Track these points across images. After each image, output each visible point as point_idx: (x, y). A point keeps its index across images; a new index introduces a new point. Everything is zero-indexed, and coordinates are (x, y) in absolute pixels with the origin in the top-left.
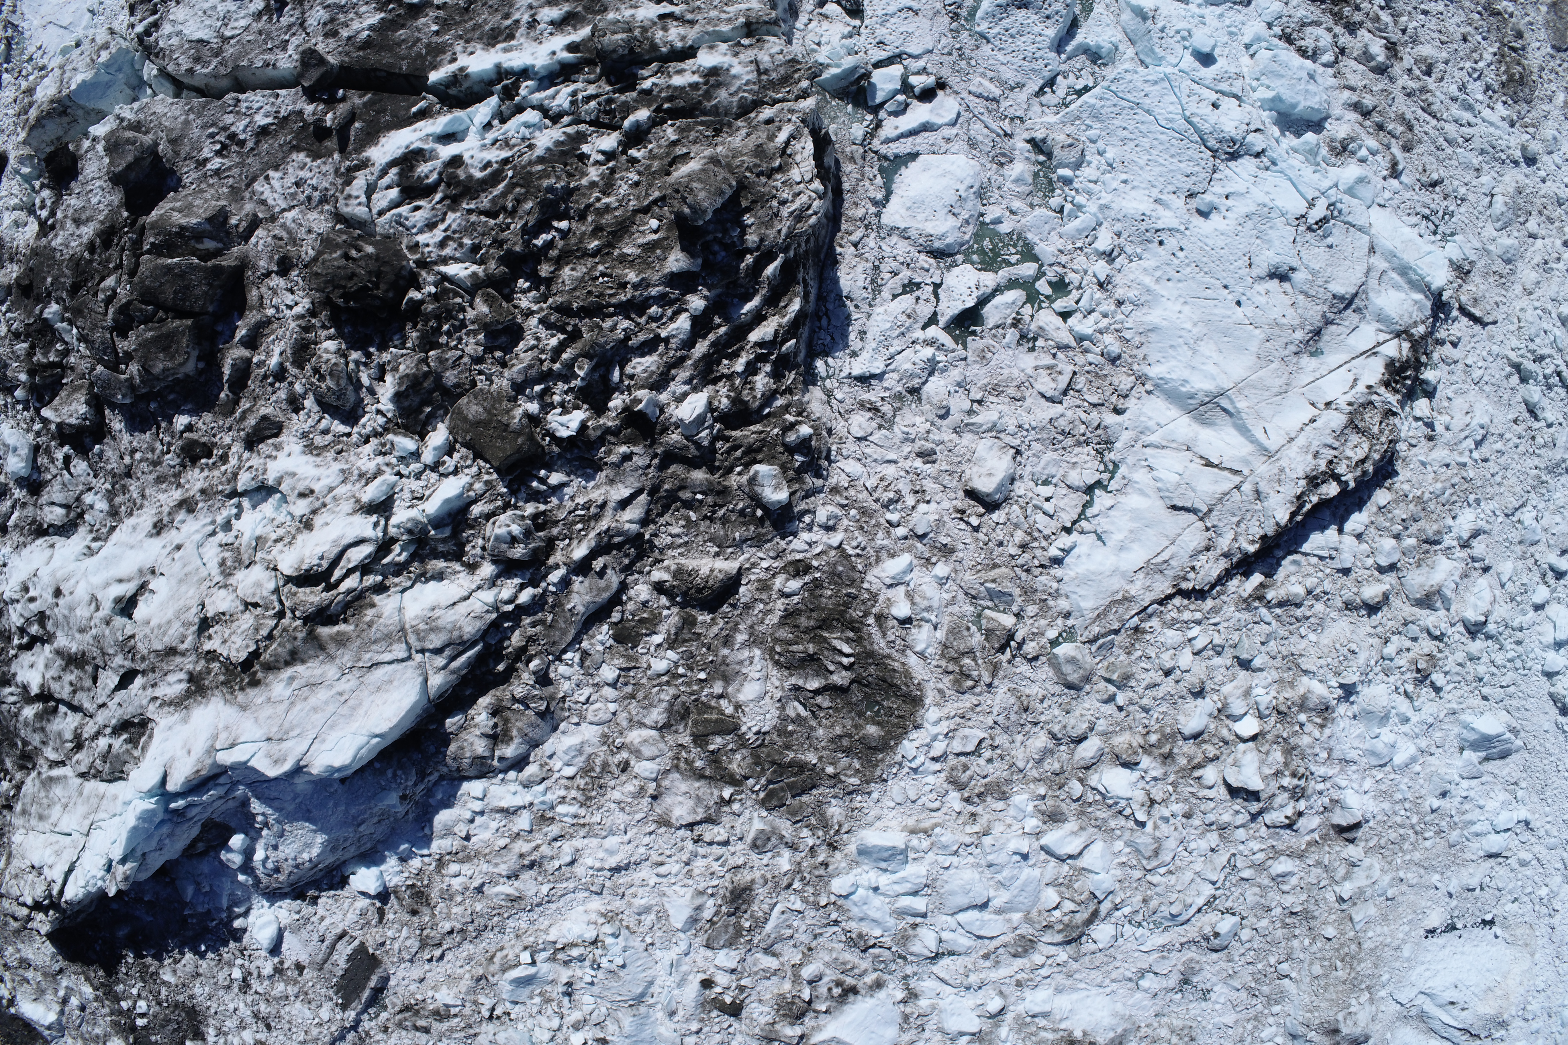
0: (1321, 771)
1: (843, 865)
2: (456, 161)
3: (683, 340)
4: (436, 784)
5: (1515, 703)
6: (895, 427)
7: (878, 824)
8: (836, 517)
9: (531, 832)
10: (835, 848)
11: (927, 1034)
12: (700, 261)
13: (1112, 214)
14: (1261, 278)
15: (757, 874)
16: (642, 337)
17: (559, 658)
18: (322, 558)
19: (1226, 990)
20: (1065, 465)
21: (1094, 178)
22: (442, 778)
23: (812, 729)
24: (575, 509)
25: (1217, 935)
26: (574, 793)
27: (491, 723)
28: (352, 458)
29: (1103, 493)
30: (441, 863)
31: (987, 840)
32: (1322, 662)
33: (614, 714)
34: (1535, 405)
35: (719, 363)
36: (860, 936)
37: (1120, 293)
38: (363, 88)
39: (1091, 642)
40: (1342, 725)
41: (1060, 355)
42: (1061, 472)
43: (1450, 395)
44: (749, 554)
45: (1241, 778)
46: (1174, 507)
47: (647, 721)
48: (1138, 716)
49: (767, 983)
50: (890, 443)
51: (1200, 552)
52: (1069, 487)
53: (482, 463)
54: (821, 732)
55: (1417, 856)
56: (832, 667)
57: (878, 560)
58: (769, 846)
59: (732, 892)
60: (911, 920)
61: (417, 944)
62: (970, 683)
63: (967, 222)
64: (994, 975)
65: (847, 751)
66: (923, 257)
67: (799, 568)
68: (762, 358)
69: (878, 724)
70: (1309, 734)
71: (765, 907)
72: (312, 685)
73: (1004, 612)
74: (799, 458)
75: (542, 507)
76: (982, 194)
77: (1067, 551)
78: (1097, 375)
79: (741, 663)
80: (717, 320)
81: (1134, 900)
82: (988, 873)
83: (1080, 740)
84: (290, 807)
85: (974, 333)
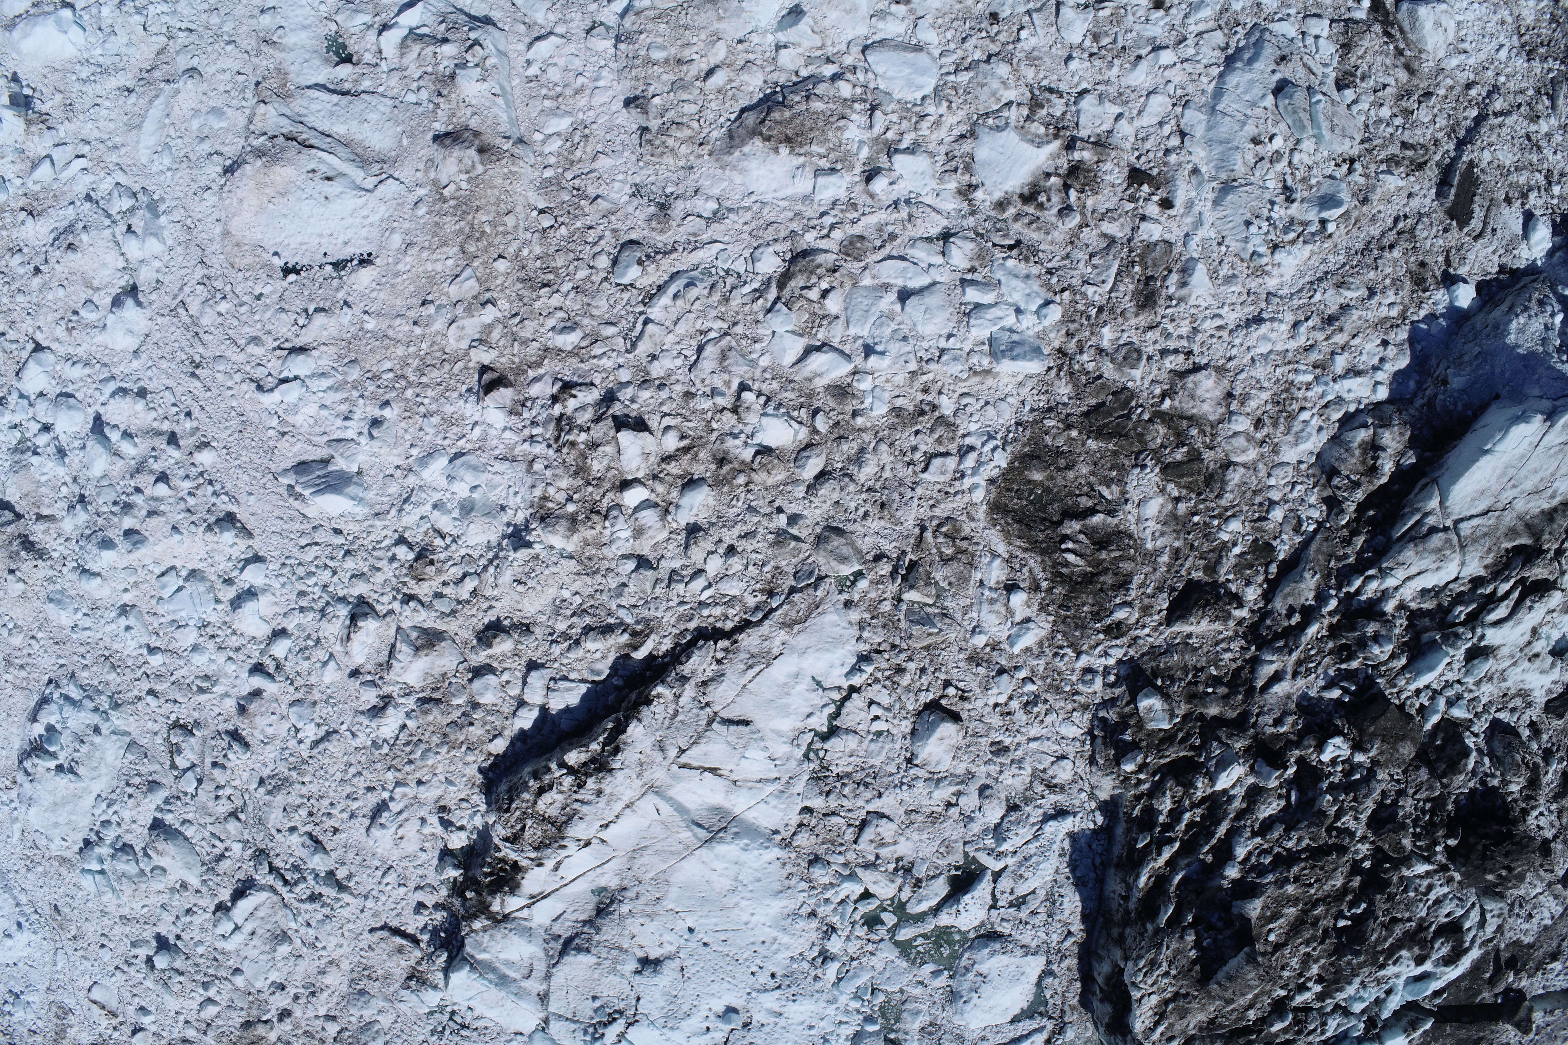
0: (539, 449)
1: (1052, 335)
2: (1420, 961)
3: (1240, 836)
4: (1414, 395)
5: (297, 526)
6: (1030, 771)
7: (1020, 378)
8: (1084, 682)
9: (1333, 353)
10: (1059, 351)
11: (943, 149)
12: (1235, 911)
13: (825, 997)
14: (669, 958)
15: (1133, 322)
16: (1276, 835)
17: (1320, 524)
18: (1531, 608)
19: (614, 196)
20: (862, 753)
21: (843, 1026)
22: (1411, 401)
23: (1092, 473)
24: (1316, 667)
25: (640, 262)
26: (1300, 394)
27: (1380, 462)
28: (1496, 692)
29: (819, 729)
30: (1403, 316)
31: (913, 366)
32: (555, 570)
33: (1269, 475)
34: (316, 851)
35: (1202, 816)
36: (1027, 259)
37: (814, 924)
38: (1483, 1006)
39: (820, 578)
40: (518, 499)
41: (872, 858)
42: (864, 746)
43: (424, 855)
44: (1159, 640)
45: (641, 442)
46: (746, 723)
47: (1241, 470)
48: (761, 502)
49: (1108, 205)
50: (1035, 757)
51: (712, 680)
52: (855, 732)
53: (1397, 702)
54: (1085, 470)
55: (400, 351)
56: (1082, 537)
57: (1041, 644)
58: (1123, 351)
59: (1155, 303)
60: (977, 277)
61: (1417, 233)
62: (944, 529)
63: (967, 969)
64: (882, 216)
65: (1059, 453)
66: (1007, 932)
67: (1116, 630)
68: (1168, 827)
69: (1030, 482)
70: (559, 490)
71: (1122, 288)
72: (1537, 492)
73: (913, 603)
74: (1127, 738)
75: (1344, 666)
76: (953, 996)
77: (855, 670)
78: (832, 842)
79: (1162, 534)
80: (1209, 858)
81: (740, 301)
82: (905, 330)
83: (822, 476)
84: (1541, 370)
85: (957, 868)
